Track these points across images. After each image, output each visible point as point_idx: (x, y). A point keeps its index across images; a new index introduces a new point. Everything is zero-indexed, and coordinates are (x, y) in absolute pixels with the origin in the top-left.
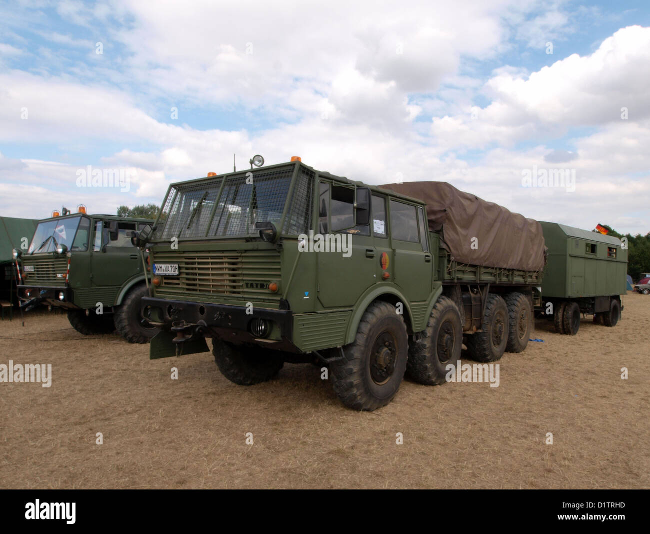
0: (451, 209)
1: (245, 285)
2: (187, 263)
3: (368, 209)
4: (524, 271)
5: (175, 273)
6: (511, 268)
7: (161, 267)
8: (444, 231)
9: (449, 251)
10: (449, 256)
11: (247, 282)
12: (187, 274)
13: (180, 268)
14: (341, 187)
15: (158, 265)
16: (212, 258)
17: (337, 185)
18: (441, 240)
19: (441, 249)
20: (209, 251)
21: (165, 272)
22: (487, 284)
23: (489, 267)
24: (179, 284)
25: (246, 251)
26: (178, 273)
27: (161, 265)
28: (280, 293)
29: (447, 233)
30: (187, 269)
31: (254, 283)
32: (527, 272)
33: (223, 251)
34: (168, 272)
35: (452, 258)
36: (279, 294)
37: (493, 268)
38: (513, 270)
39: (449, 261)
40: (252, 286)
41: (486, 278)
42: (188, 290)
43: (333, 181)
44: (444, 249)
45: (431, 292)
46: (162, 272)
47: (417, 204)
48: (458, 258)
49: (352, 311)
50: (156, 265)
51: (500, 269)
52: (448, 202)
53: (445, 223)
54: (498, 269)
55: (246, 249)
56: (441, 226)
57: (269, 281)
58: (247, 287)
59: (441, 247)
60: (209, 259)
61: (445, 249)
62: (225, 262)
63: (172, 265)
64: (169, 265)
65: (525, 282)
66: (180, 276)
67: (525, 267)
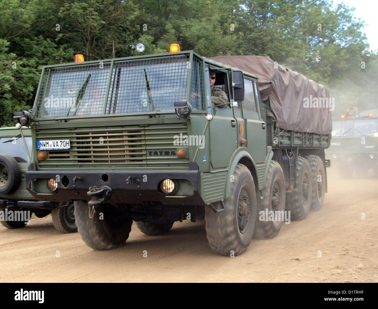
0: (274, 81)
1: (148, 154)
2: (78, 138)
3: (243, 88)
4: (319, 135)
5: (66, 147)
6: (312, 132)
7: (48, 143)
8: (270, 101)
9: (275, 119)
10: (275, 122)
11: (151, 151)
12: (78, 148)
13: (71, 143)
14: (216, 70)
15: (44, 141)
16: (109, 132)
17: (213, 69)
18: (267, 110)
19: (268, 117)
20: (107, 127)
21: (53, 147)
22: (296, 147)
23: (298, 132)
24: (69, 157)
25: (149, 125)
26: (69, 147)
27: (47, 141)
28: (187, 157)
29: (273, 103)
30: (78, 143)
31: (158, 151)
32: (322, 136)
33: (123, 126)
34: (57, 147)
35: (277, 125)
36: (187, 159)
37: (301, 133)
38: (313, 134)
39: (275, 128)
40: (156, 154)
41: (297, 142)
42: (79, 161)
43: (211, 65)
44: (270, 117)
45: (267, 155)
46: (50, 148)
47: (253, 79)
48: (281, 124)
49: (227, 171)
50: (41, 141)
51: (305, 133)
52: (272, 75)
53: (270, 94)
54: (304, 133)
55: (150, 124)
56: (268, 97)
57: (176, 149)
58: (150, 155)
59: (268, 116)
60: (106, 133)
61: (272, 117)
62: (125, 135)
63: (63, 141)
64: (59, 141)
65: (320, 144)
66: (72, 150)
67: (320, 131)
